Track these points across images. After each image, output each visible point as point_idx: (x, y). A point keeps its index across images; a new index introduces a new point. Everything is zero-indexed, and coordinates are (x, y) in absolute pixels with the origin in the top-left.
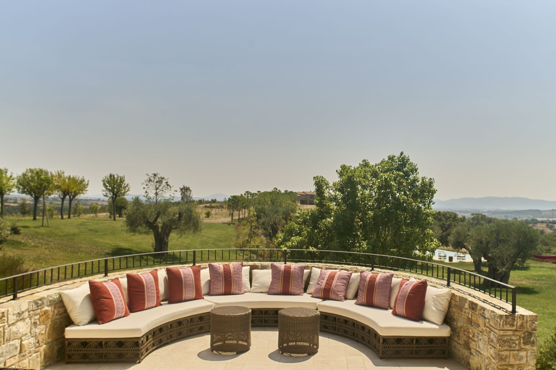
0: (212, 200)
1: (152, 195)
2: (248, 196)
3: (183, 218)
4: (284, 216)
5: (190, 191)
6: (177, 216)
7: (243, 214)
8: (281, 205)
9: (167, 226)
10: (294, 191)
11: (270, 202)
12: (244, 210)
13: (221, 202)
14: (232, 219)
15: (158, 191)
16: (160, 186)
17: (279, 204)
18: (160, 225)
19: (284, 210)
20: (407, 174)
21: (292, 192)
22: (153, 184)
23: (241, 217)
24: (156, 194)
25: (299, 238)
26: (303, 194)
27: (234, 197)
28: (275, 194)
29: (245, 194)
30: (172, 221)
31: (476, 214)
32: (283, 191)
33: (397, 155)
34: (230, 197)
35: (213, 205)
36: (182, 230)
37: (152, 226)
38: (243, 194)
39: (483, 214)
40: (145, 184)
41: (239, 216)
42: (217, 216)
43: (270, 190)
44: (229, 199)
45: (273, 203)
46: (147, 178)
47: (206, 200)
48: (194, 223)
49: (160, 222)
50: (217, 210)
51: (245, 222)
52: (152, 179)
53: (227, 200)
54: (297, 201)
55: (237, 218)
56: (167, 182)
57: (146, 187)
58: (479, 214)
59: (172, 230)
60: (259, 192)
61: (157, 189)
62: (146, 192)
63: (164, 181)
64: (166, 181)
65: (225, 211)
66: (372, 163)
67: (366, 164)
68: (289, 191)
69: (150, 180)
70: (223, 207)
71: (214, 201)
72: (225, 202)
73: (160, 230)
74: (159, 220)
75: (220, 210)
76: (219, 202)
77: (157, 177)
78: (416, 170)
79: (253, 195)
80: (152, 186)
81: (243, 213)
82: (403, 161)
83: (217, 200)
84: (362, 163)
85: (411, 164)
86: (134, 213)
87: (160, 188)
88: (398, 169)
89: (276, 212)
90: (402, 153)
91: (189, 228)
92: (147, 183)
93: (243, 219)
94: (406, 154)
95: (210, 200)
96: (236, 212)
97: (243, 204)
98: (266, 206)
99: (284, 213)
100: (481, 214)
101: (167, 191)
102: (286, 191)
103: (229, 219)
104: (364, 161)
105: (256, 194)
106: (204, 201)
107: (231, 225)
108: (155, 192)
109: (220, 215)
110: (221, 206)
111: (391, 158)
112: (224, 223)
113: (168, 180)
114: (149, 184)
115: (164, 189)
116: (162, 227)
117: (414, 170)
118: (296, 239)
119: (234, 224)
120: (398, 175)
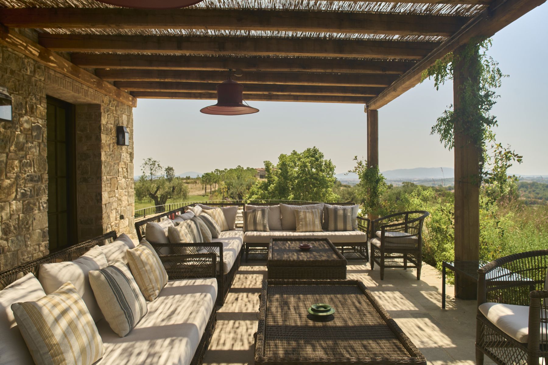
0: (187, 177)
1: (148, 174)
2: (217, 173)
3: (175, 191)
4: (247, 187)
5: (173, 170)
6: (172, 189)
7: (213, 188)
8: (244, 180)
9: (164, 196)
10: (254, 168)
11: (236, 178)
12: (214, 185)
13: (195, 179)
14: (206, 192)
15: (152, 171)
16: (153, 167)
17: (243, 179)
18: (159, 196)
19: (247, 183)
20: (317, 160)
21: (253, 169)
22: (148, 166)
23: (213, 190)
24: (151, 174)
25: (256, 196)
26: (262, 170)
27: (207, 174)
28: (239, 169)
29: (215, 172)
30: (168, 193)
31: (406, 183)
32: (245, 168)
33: (312, 148)
34: (203, 174)
35: (188, 181)
36: (174, 199)
37: (153, 196)
38: (214, 172)
39: (412, 182)
40: (143, 166)
41: (211, 189)
42: (192, 190)
43: (234, 167)
44: (203, 176)
45: (238, 178)
46: (144, 162)
47: (181, 177)
48: (184, 194)
49: (159, 194)
50: (192, 185)
51: (216, 193)
52: (148, 162)
53: (201, 176)
54: (257, 176)
55: (209, 191)
56: (158, 165)
57: (143, 169)
58: (408, 183)
59: (168, 199)
60: (226, 169)
61: (151, 170)
62: (144, 172)
63: (156, 164)
64: (158, 163)
65: (199, 185)
66: (299, 152)
67: (295, 153)
68: (251, 168)
69: (146, 163)
70: (196, 183)
71: (188, 178)
72: (198, 178)
73: (159, 199)
74: (158, 192)
75: (194, 185)
76: (192, 179)
77: (151, 161)
78: (323, 156)
79: (221, 172)
80: (148, 168)
81: (214, 186)
82: (315, 151)
83: (191, 177)
84: (292, 152)
85: (320, 153)
86: (141, 188)
87: (154, 169)
88: (312, 156)
89: (241, 185)
90: (314, 147)
91: (180, 198)
92: (144, 166)
93: (215, 191)
94: (317, 147)
95: (185, 177)
96: (208, 186)
97: (214, 179)
98: (234, 181)
99: (247, 185)
100: (410, 183)
101: (159, 171)
102: (248, 168)
103: (203, 192)
104: (294, 151)
105: (223, 171)
106: (180, 178)
107: (205, 196)
108: (150, 172)
109: (195, 189)
110: (195, 182)
111: (309, 150)
112: (200, 195)
113: (160, 163)
114: (146, 167)
115: (156, 170)
116: (161, 198)
117: (322, 156)
118: (254, 197)
119: (207, 196)
120: (312, 160)
